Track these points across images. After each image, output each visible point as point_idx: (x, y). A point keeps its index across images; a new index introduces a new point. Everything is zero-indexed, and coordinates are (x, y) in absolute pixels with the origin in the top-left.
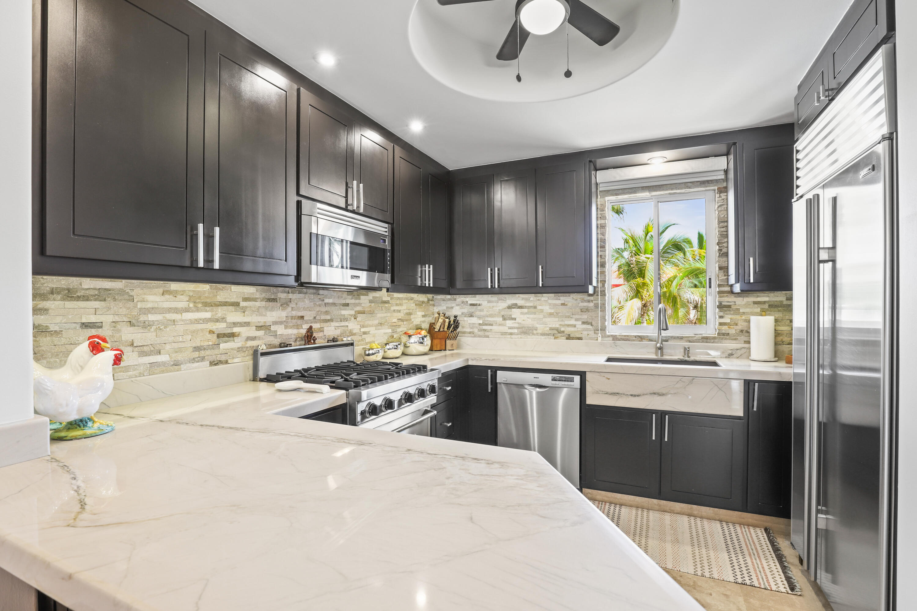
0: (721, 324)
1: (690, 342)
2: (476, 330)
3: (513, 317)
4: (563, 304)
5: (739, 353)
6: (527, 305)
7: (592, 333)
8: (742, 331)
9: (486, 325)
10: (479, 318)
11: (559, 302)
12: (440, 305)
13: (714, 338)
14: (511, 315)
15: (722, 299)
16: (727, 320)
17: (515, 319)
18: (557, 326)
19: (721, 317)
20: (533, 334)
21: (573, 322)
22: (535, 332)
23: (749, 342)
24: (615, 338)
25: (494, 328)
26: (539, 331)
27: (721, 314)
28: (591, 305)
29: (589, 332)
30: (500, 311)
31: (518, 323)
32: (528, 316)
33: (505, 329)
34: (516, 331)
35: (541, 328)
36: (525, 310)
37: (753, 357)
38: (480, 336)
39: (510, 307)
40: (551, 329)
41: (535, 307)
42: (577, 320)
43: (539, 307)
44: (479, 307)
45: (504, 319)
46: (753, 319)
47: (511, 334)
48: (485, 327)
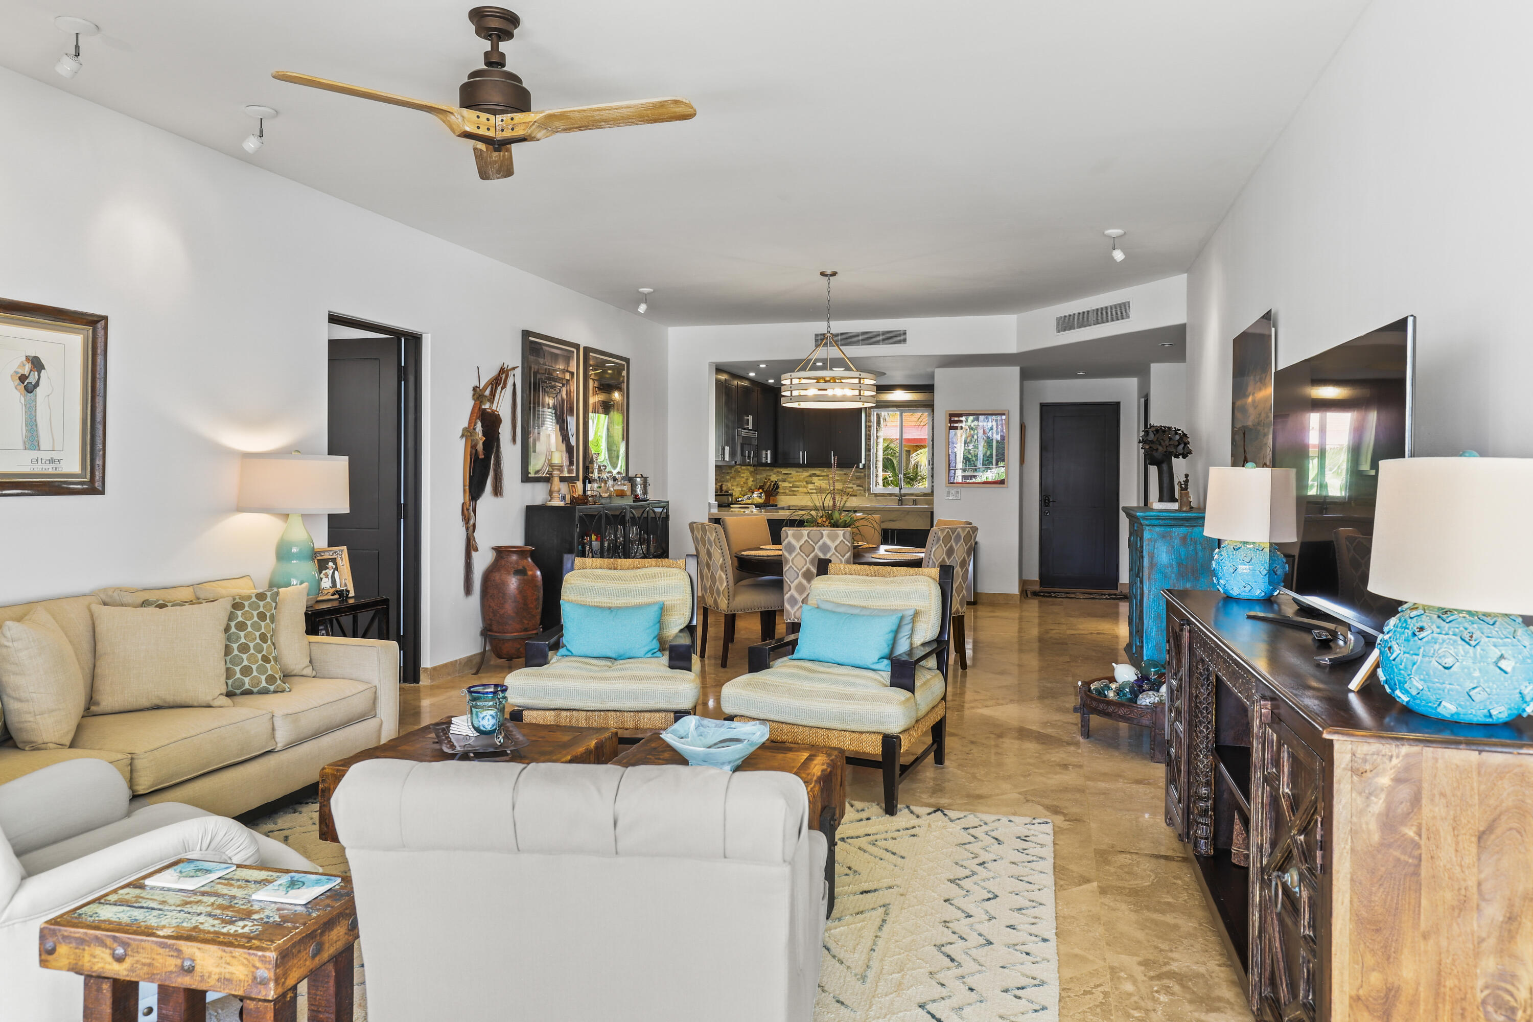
1: (917, 496)
2: (787, 491)
3: (813, 482)
6: (823, 475)
7: (862, 492)
10: (790, 482)
11: (843, 472)
12: (761, 474)
14: (811, 481)
17: (814, 484)
18: (842, 488)
21: (851, 485)
24: (876, 495)
25: (800, 489)
28: (862, 474)
30: (804, 478)
31: (816, 486)
32: (823, 481)
33: (807, 490)
36: (821, 478)
38: (791, 495)
39: (811, 476)
41: (828, 476)
42: (854, 484)
43: (831, 476)
44: (792, 476)
45: (807, 483)
48: (793, 489)
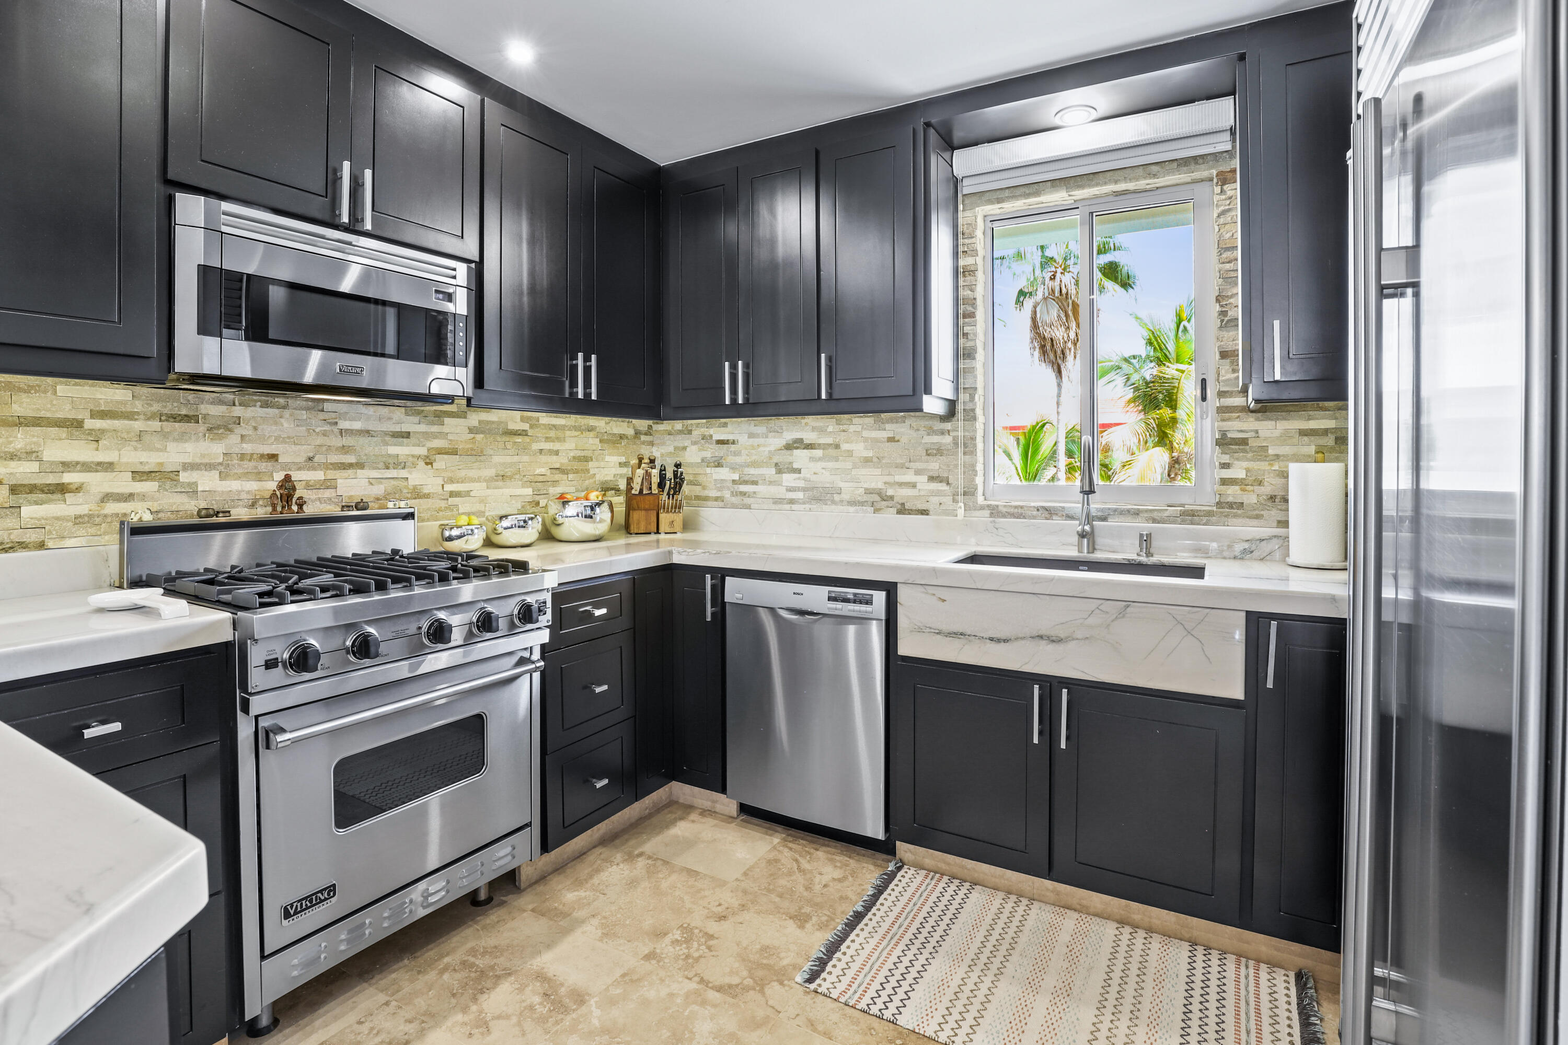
0: (1224, 482)
1: (1155, 521)
2: (727, 494)
3: (795, 466)
4: (891, 440)
5: (1266, 548)
6: (822, 441)
7: (948, 500)
8: (1272, 498)
9: (746, 482)
10: (733, 468)
11: (884, 435)
13: (1209, 514)
14: (791, 463)
15: (1227, 425)
16: (1237, 472)
17: (799, 471)
18: (880, 485)
19: (1225, 466)
20: (834, 502)
21: (909, 477)
22: (837, 498)
23: (1284, 524)
24: (995, 512)
25: (760, 489)
26: (846, 496)
27: (1226, 459)
28: (947, 439)
29: (943, 499)
30: (771, 454)
31: (805, 479)
32: (824, 464)
33: (780, 492)
34: (800, 495)
35: (849, 489)
36: (818, 453)
37: (1294, 558)
38: (734, 506)
39: (789, 447)
40: (868, 492)
41: (837, 446)
42: (918, 472)
43: (844, 446)
44: (733, 448)
45: (779, 471)
46: (1294, 469)
47: (792, 501)
48: (743, 488)
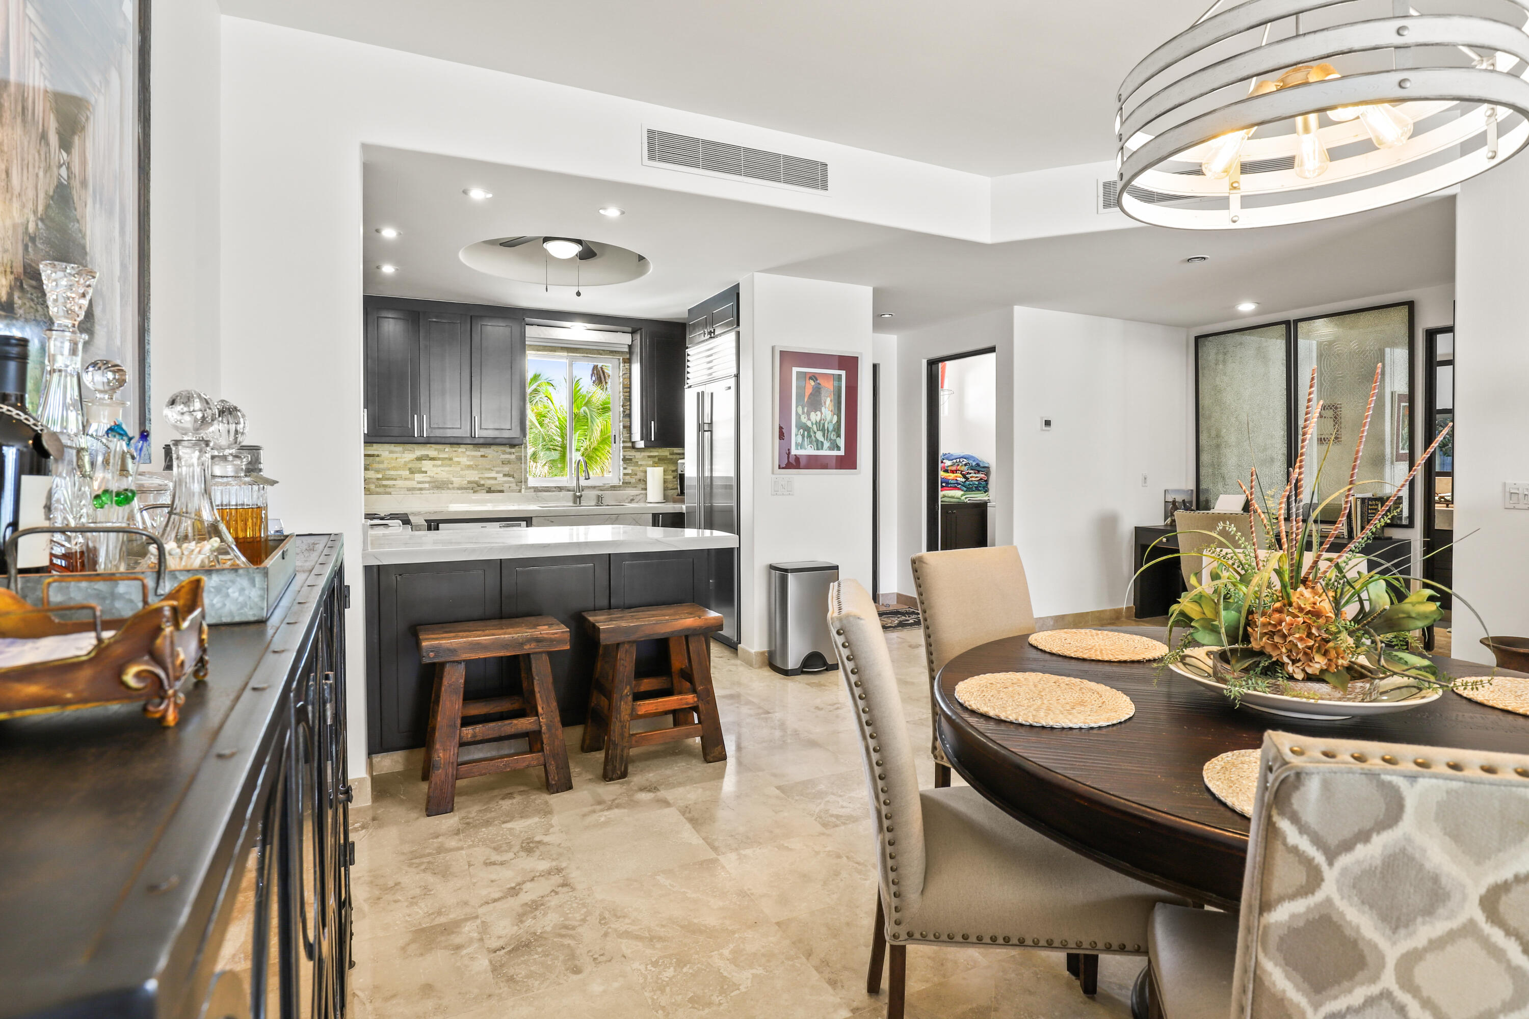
0: (625, 474)
1: (601, 490)
3: (423, 469)
4: (482, 456)
5: (638, 498)
6: (441, 456)
7: (513, 486)
8: (640, 480)
9: (388, 479)
10: (378, 471)
11: (479, 454)
13: (620, 486)
14: (421, 468)
15: (626, 453)
16: (629, 471)
17: (426, 472)
18: (477, 479)
19: (625, 468)
20: (449, 488)
21: (493, 475)
22: (450, 486)
23: (646, 489)
24: (536, 490)
25: (399, 483)
26: (455, 485)
27: (625, 466)
28: (513, 457)
29: (511, 485)
30: (406, 463)
31: (430, 477)
32: (442, 469)
33: (413, 484)
34: (427, 485)
35: (457, 481)
36: (439, 462)
37: (649, 500)
38: (378, 493)
39: (419, 459)
40: (469, 482)
41: (451, 459)
42: (498, 472)
43: (456, 459)
44: (377, 459)
45: (412, 472)
46: (649, 470)
47: (421, 489)
48: (385, 483)
